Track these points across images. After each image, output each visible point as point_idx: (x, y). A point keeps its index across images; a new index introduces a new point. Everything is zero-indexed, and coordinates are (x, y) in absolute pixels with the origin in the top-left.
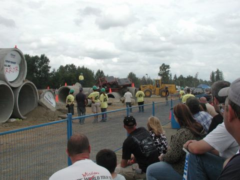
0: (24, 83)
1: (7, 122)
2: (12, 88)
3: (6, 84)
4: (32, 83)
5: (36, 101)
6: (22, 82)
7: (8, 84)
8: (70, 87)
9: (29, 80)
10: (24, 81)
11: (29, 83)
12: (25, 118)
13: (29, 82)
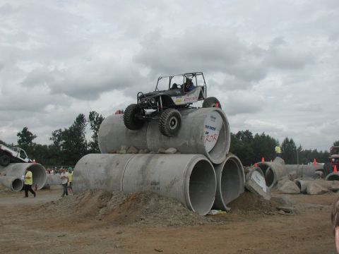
0: (228, 158)
1: (207, 215)
2: (214, 164)
3: (207, 159)
4: (236, 157)
5: (241, 183)
6: (225, 156)
7: (209, 159)
8: (268, 163)
9: (233, 153)
10: (227, 155)
11: (234, 158)
12: (228, 209)
13: (234, 156)
